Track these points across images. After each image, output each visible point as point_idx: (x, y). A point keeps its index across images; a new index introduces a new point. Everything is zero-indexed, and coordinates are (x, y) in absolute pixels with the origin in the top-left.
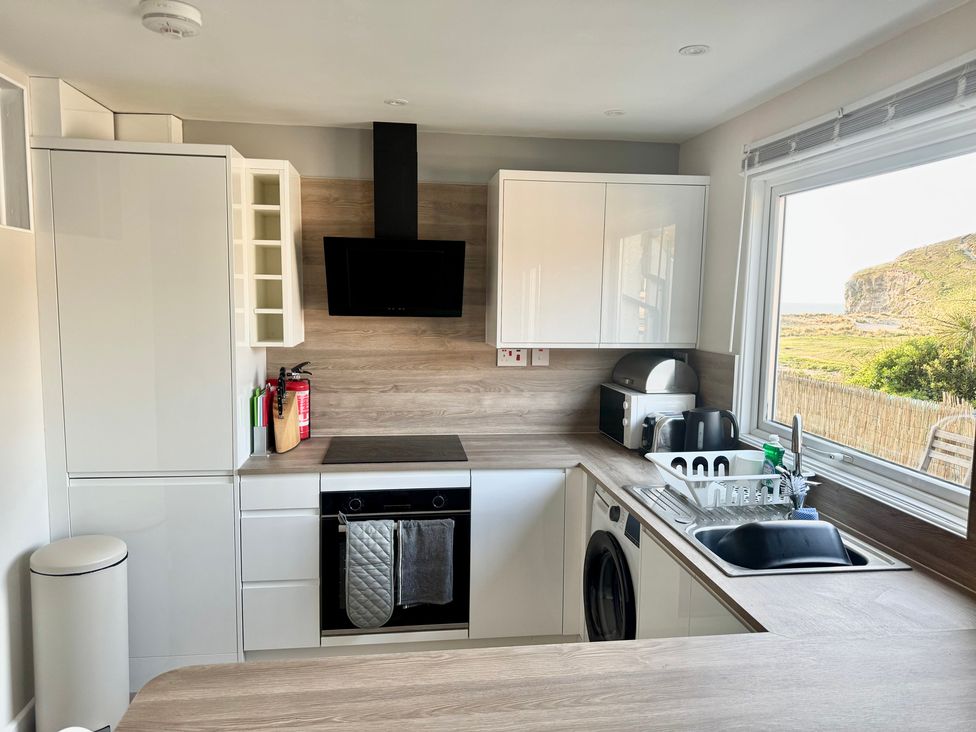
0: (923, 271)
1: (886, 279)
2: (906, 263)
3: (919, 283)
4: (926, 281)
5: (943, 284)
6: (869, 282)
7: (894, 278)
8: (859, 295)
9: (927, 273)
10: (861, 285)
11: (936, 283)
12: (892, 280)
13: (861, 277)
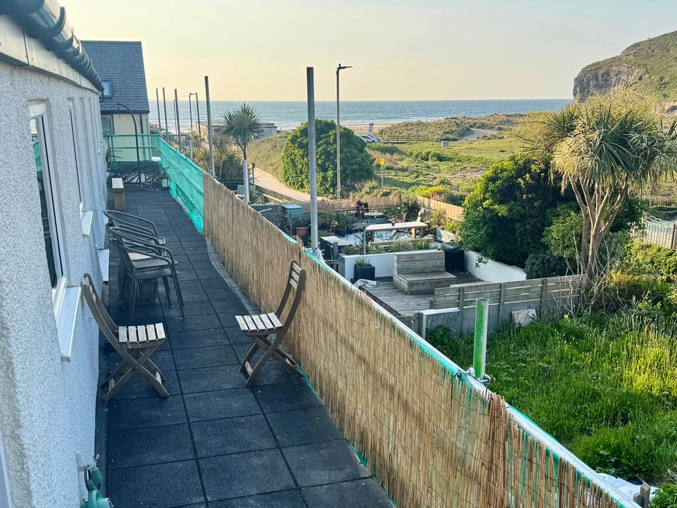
0: (645, 65)
1: (612, 74)
2: (631, 57)
3: (640, 78)
4: (647, 76)
5: (662, 78)
6: (596, 77)
7: (619, 73)
8: (586, 91)
9: (648, 67)
10: (589, 81)
11: (655, 78)
12: (617, 75)
13: (589, 72)
